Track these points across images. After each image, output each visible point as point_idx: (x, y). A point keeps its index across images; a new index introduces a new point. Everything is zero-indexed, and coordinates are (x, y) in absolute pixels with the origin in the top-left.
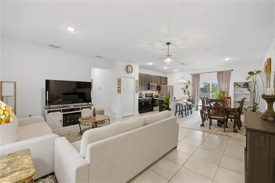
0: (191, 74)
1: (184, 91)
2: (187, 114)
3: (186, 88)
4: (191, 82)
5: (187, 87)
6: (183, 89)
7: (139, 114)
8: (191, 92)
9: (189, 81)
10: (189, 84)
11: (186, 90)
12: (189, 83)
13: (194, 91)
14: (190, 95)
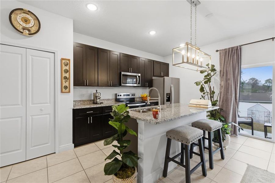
0: (217, 51)
1: (202, 89)
2: (207, 165)
3: (206, 83)
4: (217, 68)
5: (208, 80)
6: (197, 84)
7: (75, 146)
8: (217, 91)
9: (213, 66)
10: (212, 74)
11: (206, 87)
12: (213, 70)
13: (226, 89)
14: (215, 99)
